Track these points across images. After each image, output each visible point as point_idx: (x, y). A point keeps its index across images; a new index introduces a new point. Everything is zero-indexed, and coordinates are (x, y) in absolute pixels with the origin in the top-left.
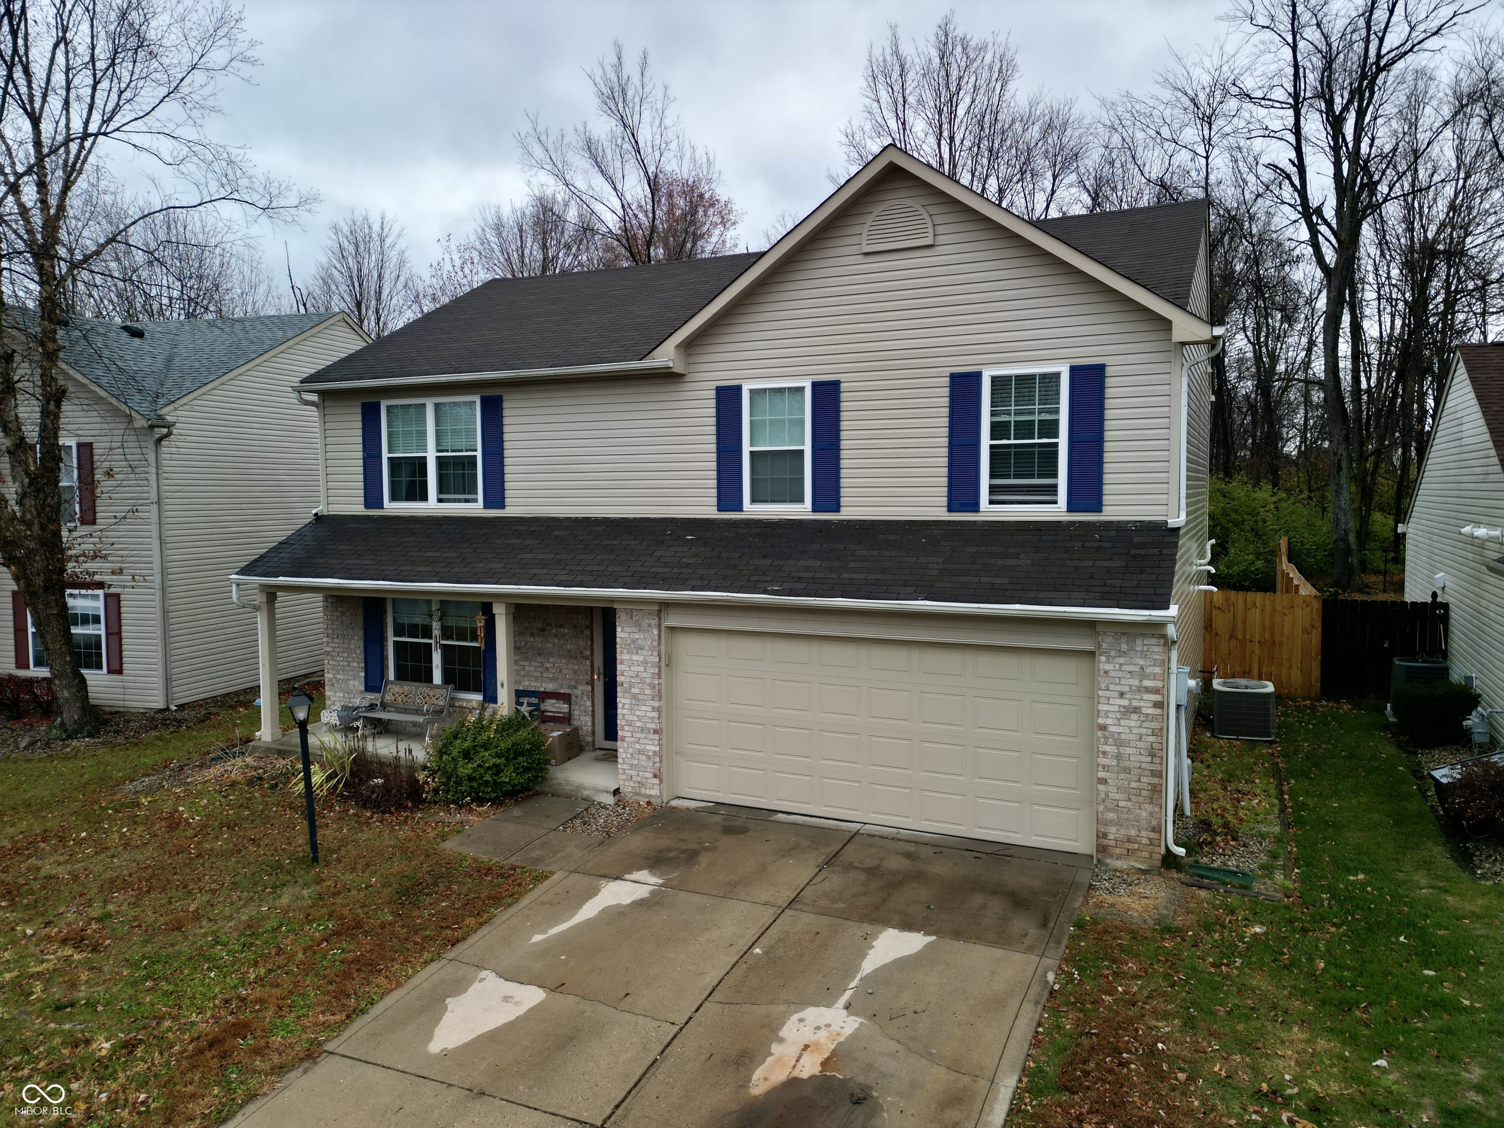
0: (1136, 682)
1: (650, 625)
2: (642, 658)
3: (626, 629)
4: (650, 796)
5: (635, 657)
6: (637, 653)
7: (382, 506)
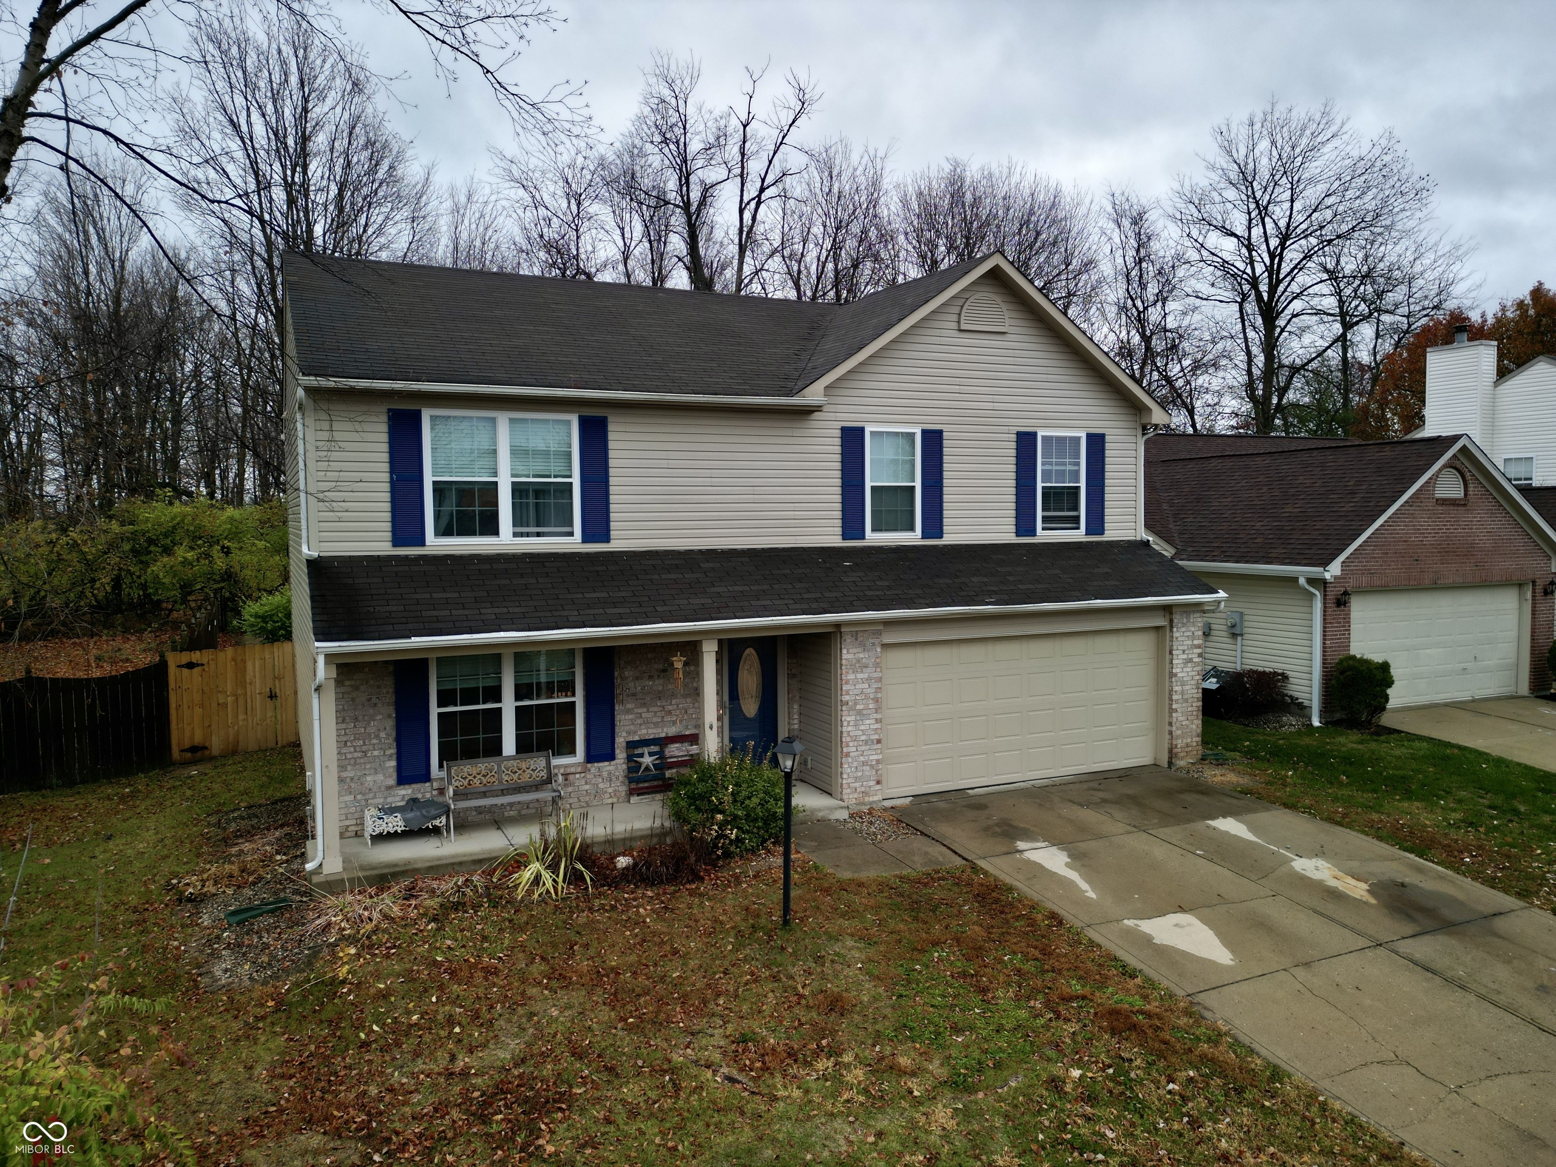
2: (866, 676)
3: (851, 651)
4: (871, 803)
5: (860, 676)
6: (862, 672)
7: (422, 543)
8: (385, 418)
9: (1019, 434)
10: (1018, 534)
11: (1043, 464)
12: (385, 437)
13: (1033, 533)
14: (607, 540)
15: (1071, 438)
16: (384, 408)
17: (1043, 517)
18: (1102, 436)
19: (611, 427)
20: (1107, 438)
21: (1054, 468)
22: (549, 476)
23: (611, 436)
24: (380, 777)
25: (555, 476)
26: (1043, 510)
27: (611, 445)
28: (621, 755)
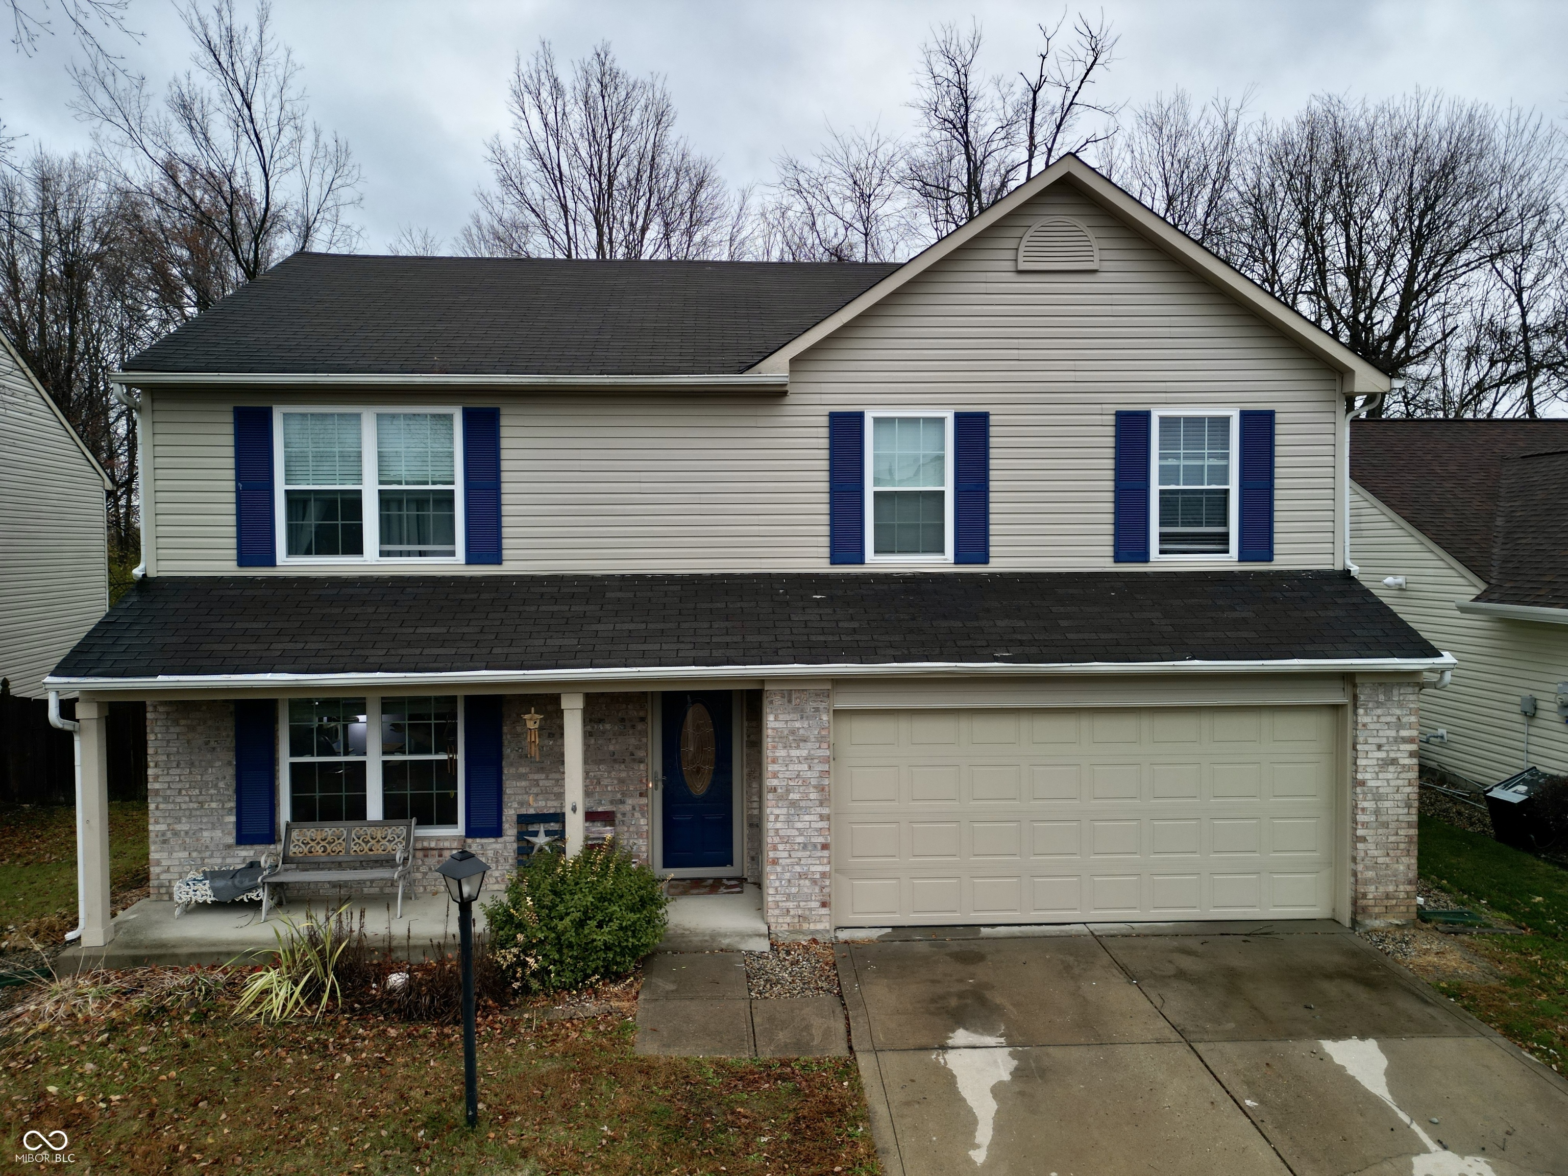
0: (1392, 733)
1: (817, 710)
2: (804, 753)
3: (781, 717)
4: (813, 932)
5: (794, 753)
6: (798, 747)
7: (272, 562)
8: (230, 418)
9: (1119, 415)
10: (1117, 559)
11: (1162, 457)
12: (230, 440)
13: (1144, 557)
14: (498, 561)
15: (1213, 420)
16: (230, 407)
17: (1161, 535)
18: (1270, 415)
19: (504, 421)
20: (1278, 417)
21: (1183, 463)
22: (426, 483)
23: (504, 432)
24: (218, 833)
25: (434, 483)
26: (1162, 524)
27: (504, 443)
28: (510, 831)
